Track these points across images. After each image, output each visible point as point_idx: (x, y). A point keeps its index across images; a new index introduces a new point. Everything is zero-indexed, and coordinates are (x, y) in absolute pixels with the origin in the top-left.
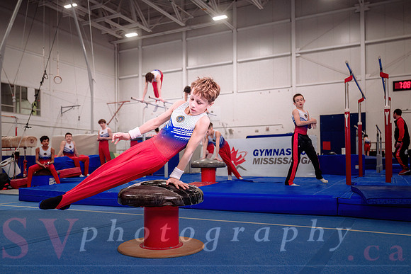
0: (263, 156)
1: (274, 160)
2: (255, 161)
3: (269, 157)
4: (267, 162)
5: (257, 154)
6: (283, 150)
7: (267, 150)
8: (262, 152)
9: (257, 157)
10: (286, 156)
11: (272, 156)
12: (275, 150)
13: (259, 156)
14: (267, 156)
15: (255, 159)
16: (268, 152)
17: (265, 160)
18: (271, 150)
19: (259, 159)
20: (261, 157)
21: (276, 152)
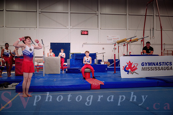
0: (147, 66)
1: (153, 68)
2: (143, 69)
3: (150, 67)
4: (149, 69)
5: (144, 65)
6: (157, 63)
7: (149, 63)
8: (146, 64)
9: (144, 67)
10: (159, 66)
11: (152, 66)
12: (153, 63)
13: (145, 66)
14: (149, 66)
15: (143, 68)
16: (150, 64)
17: (148, 69)
18: (151, 63)
19: (145, 68)
20: (146, 67)
21: (154, 64)
